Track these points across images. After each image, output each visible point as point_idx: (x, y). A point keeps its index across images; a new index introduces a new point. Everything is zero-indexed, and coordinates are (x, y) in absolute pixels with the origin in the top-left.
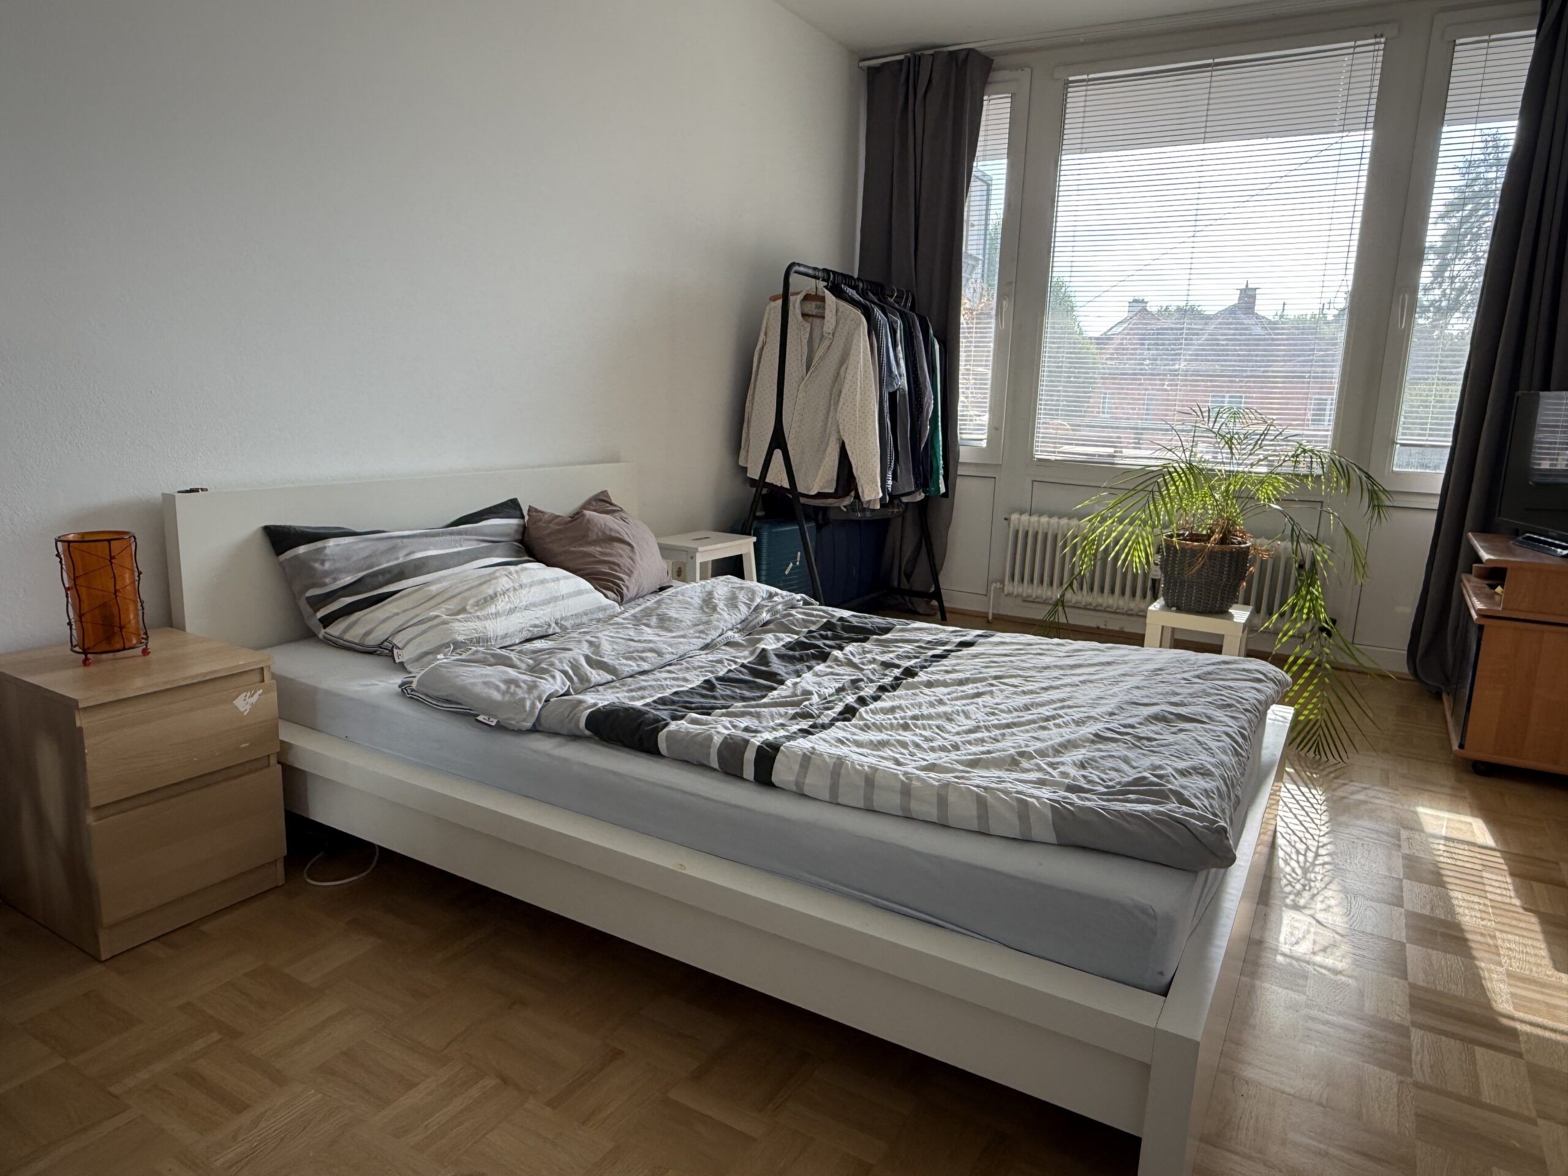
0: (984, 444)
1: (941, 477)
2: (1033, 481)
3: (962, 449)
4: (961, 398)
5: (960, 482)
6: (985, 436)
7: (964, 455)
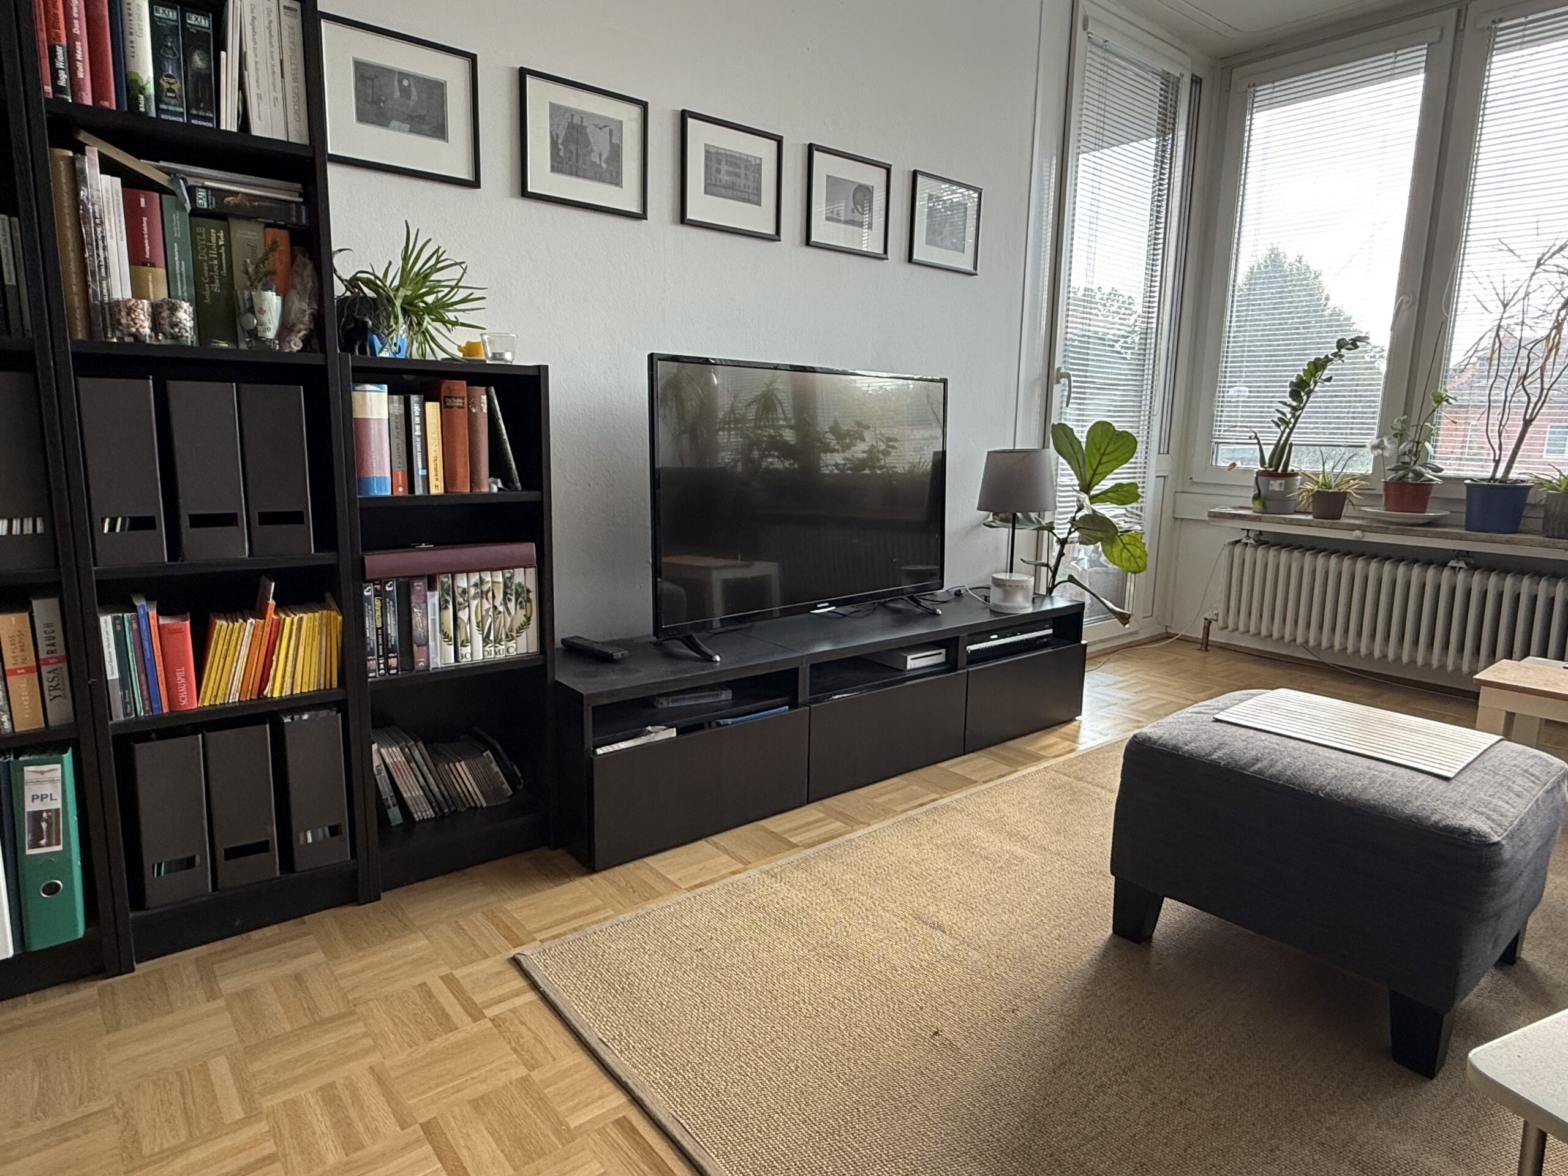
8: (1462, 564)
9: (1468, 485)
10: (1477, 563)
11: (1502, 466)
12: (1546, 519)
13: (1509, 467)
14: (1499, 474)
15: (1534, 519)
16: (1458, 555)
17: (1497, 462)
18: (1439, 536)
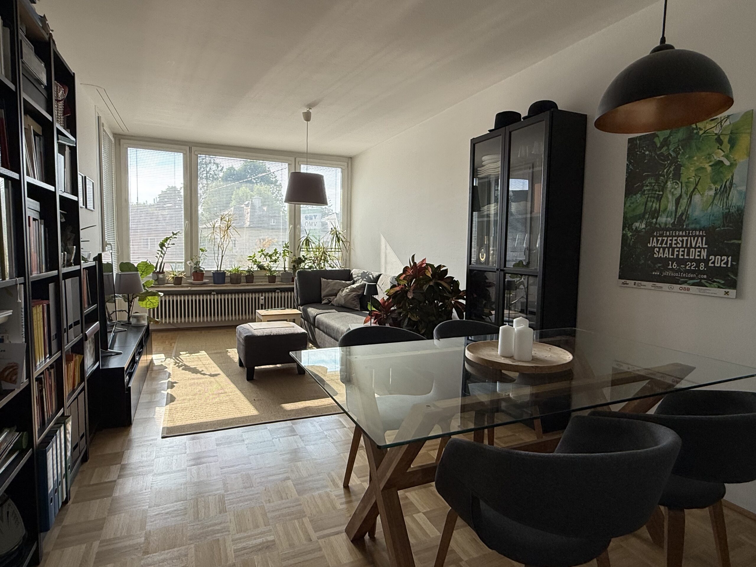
8: (215, 293)
9: (213, 273)
10: (219, 292)
11: (219, 267)
12: (231, 279)
13: (220, 268)
14: (219, 269)
15: (227, 280)
16: (213, 291)
17: (218, 267)
18: (207, 286)
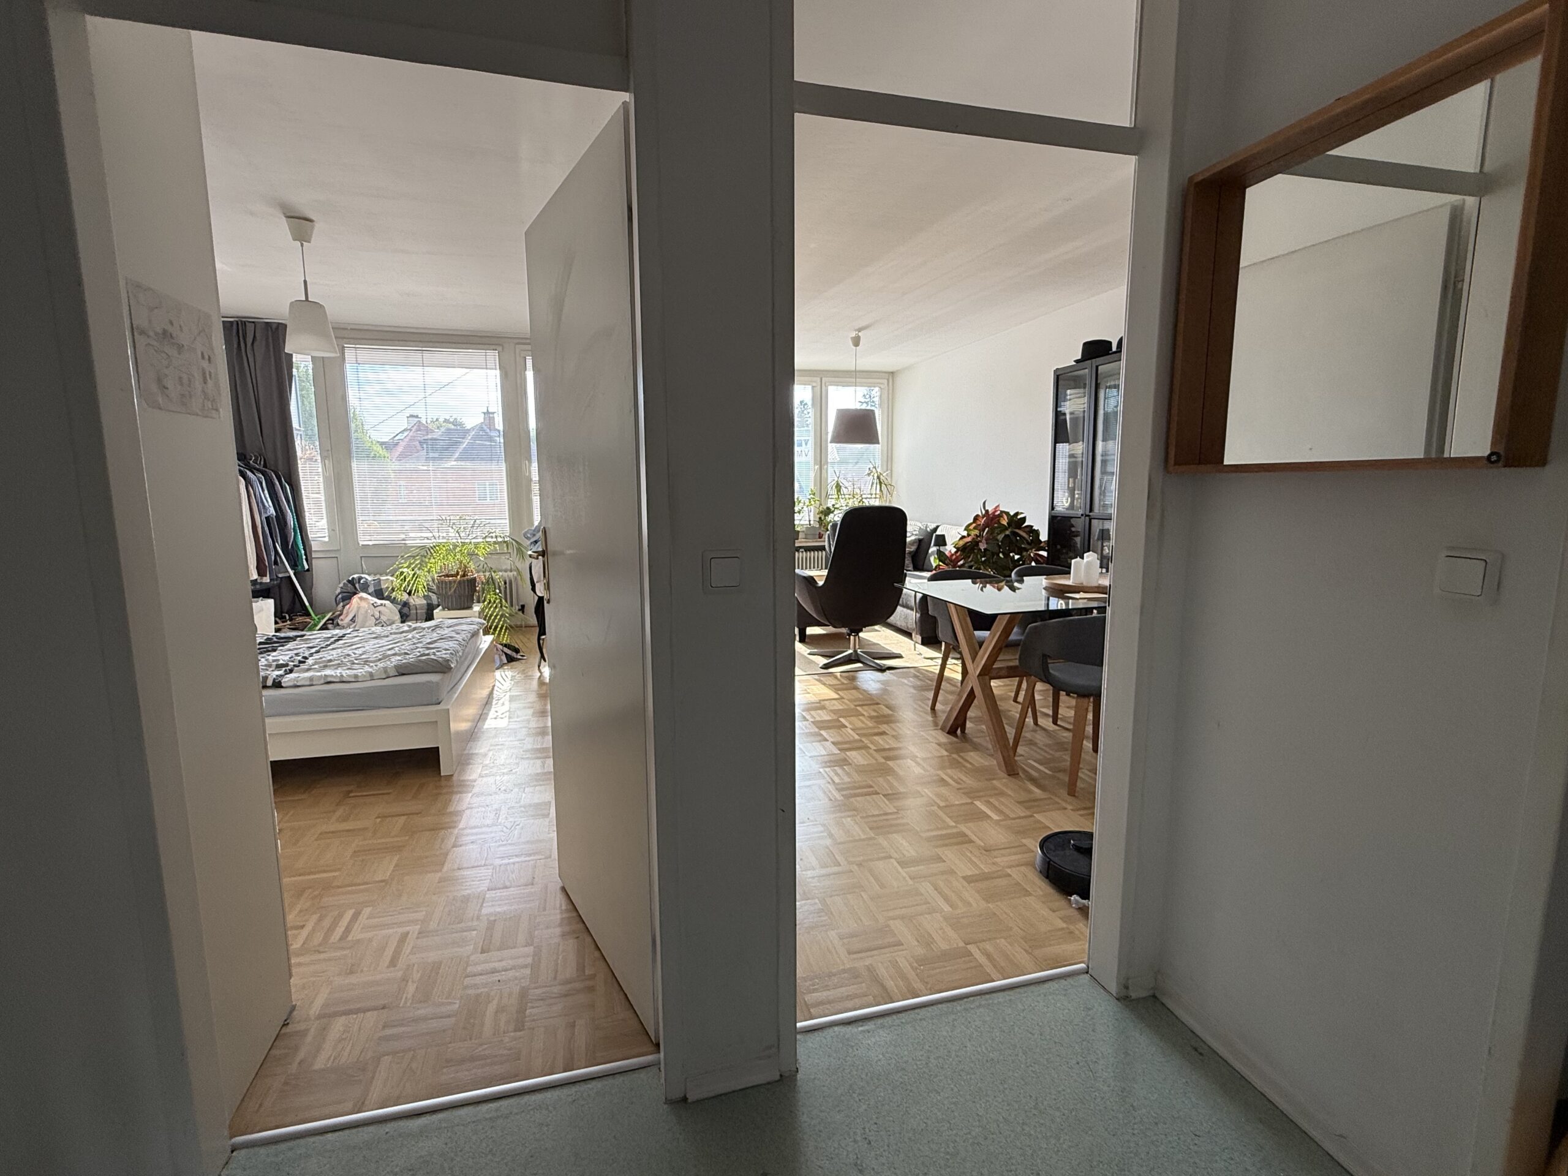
0: (326, 539)
1: (304, 561)
2: (361, 557)
3: (312, 542)
4: (307, 514)
5: (314, 562)
6: (327, 535)
7: (315, 546)
